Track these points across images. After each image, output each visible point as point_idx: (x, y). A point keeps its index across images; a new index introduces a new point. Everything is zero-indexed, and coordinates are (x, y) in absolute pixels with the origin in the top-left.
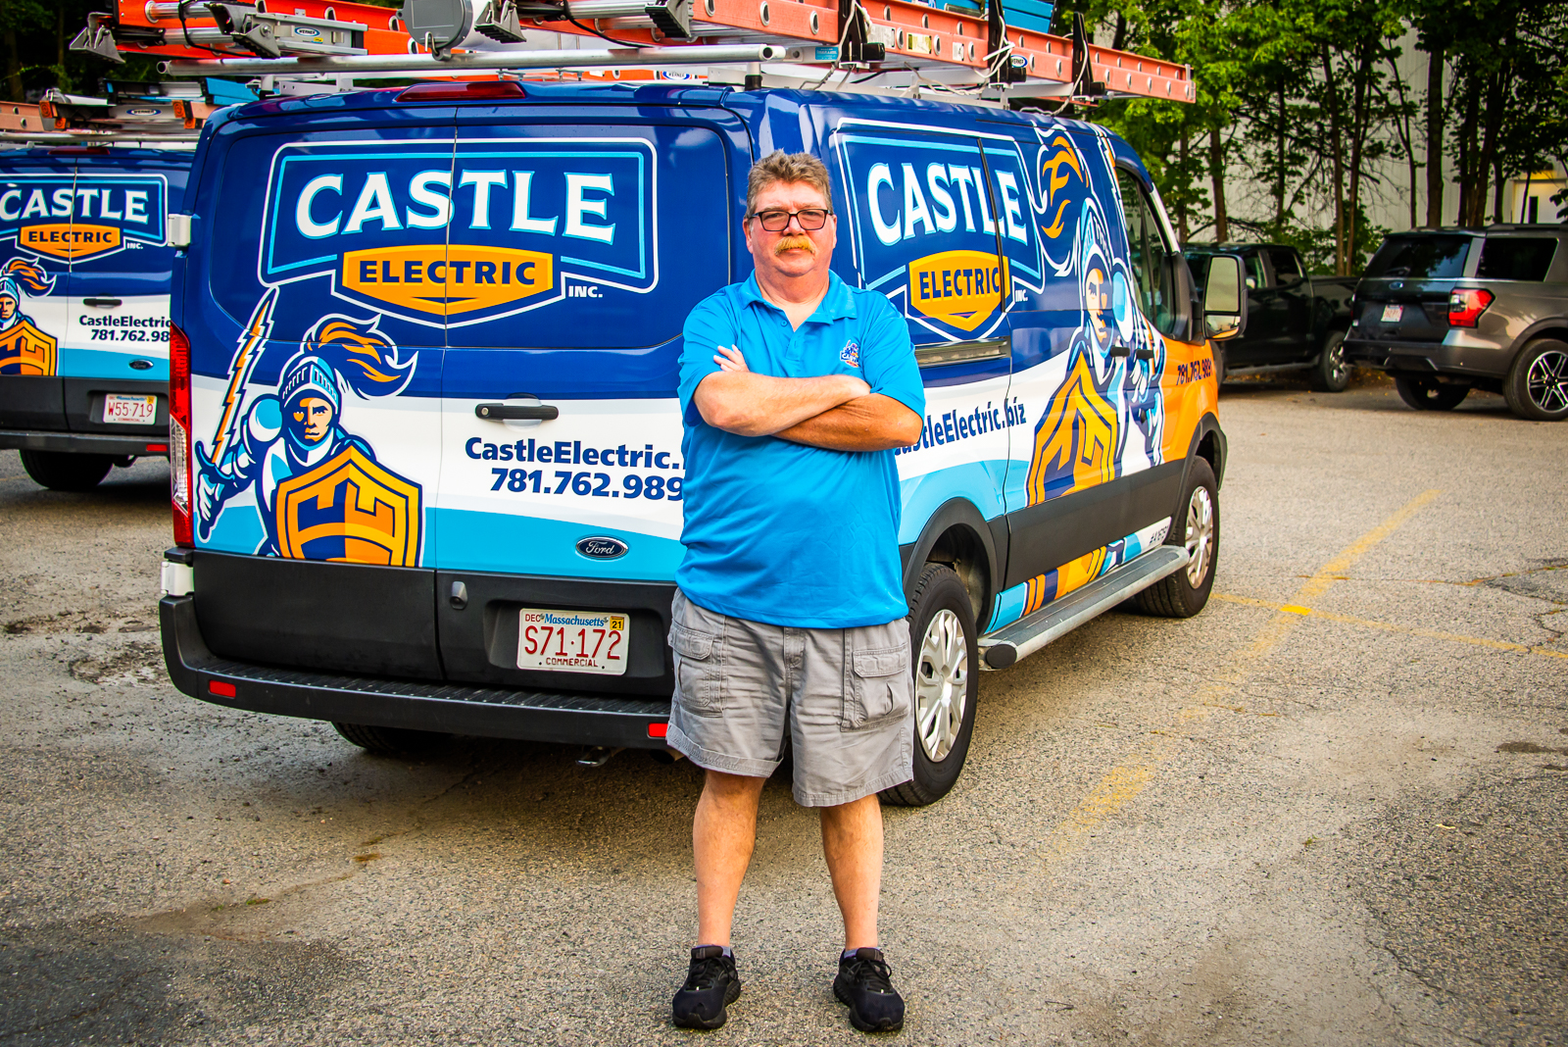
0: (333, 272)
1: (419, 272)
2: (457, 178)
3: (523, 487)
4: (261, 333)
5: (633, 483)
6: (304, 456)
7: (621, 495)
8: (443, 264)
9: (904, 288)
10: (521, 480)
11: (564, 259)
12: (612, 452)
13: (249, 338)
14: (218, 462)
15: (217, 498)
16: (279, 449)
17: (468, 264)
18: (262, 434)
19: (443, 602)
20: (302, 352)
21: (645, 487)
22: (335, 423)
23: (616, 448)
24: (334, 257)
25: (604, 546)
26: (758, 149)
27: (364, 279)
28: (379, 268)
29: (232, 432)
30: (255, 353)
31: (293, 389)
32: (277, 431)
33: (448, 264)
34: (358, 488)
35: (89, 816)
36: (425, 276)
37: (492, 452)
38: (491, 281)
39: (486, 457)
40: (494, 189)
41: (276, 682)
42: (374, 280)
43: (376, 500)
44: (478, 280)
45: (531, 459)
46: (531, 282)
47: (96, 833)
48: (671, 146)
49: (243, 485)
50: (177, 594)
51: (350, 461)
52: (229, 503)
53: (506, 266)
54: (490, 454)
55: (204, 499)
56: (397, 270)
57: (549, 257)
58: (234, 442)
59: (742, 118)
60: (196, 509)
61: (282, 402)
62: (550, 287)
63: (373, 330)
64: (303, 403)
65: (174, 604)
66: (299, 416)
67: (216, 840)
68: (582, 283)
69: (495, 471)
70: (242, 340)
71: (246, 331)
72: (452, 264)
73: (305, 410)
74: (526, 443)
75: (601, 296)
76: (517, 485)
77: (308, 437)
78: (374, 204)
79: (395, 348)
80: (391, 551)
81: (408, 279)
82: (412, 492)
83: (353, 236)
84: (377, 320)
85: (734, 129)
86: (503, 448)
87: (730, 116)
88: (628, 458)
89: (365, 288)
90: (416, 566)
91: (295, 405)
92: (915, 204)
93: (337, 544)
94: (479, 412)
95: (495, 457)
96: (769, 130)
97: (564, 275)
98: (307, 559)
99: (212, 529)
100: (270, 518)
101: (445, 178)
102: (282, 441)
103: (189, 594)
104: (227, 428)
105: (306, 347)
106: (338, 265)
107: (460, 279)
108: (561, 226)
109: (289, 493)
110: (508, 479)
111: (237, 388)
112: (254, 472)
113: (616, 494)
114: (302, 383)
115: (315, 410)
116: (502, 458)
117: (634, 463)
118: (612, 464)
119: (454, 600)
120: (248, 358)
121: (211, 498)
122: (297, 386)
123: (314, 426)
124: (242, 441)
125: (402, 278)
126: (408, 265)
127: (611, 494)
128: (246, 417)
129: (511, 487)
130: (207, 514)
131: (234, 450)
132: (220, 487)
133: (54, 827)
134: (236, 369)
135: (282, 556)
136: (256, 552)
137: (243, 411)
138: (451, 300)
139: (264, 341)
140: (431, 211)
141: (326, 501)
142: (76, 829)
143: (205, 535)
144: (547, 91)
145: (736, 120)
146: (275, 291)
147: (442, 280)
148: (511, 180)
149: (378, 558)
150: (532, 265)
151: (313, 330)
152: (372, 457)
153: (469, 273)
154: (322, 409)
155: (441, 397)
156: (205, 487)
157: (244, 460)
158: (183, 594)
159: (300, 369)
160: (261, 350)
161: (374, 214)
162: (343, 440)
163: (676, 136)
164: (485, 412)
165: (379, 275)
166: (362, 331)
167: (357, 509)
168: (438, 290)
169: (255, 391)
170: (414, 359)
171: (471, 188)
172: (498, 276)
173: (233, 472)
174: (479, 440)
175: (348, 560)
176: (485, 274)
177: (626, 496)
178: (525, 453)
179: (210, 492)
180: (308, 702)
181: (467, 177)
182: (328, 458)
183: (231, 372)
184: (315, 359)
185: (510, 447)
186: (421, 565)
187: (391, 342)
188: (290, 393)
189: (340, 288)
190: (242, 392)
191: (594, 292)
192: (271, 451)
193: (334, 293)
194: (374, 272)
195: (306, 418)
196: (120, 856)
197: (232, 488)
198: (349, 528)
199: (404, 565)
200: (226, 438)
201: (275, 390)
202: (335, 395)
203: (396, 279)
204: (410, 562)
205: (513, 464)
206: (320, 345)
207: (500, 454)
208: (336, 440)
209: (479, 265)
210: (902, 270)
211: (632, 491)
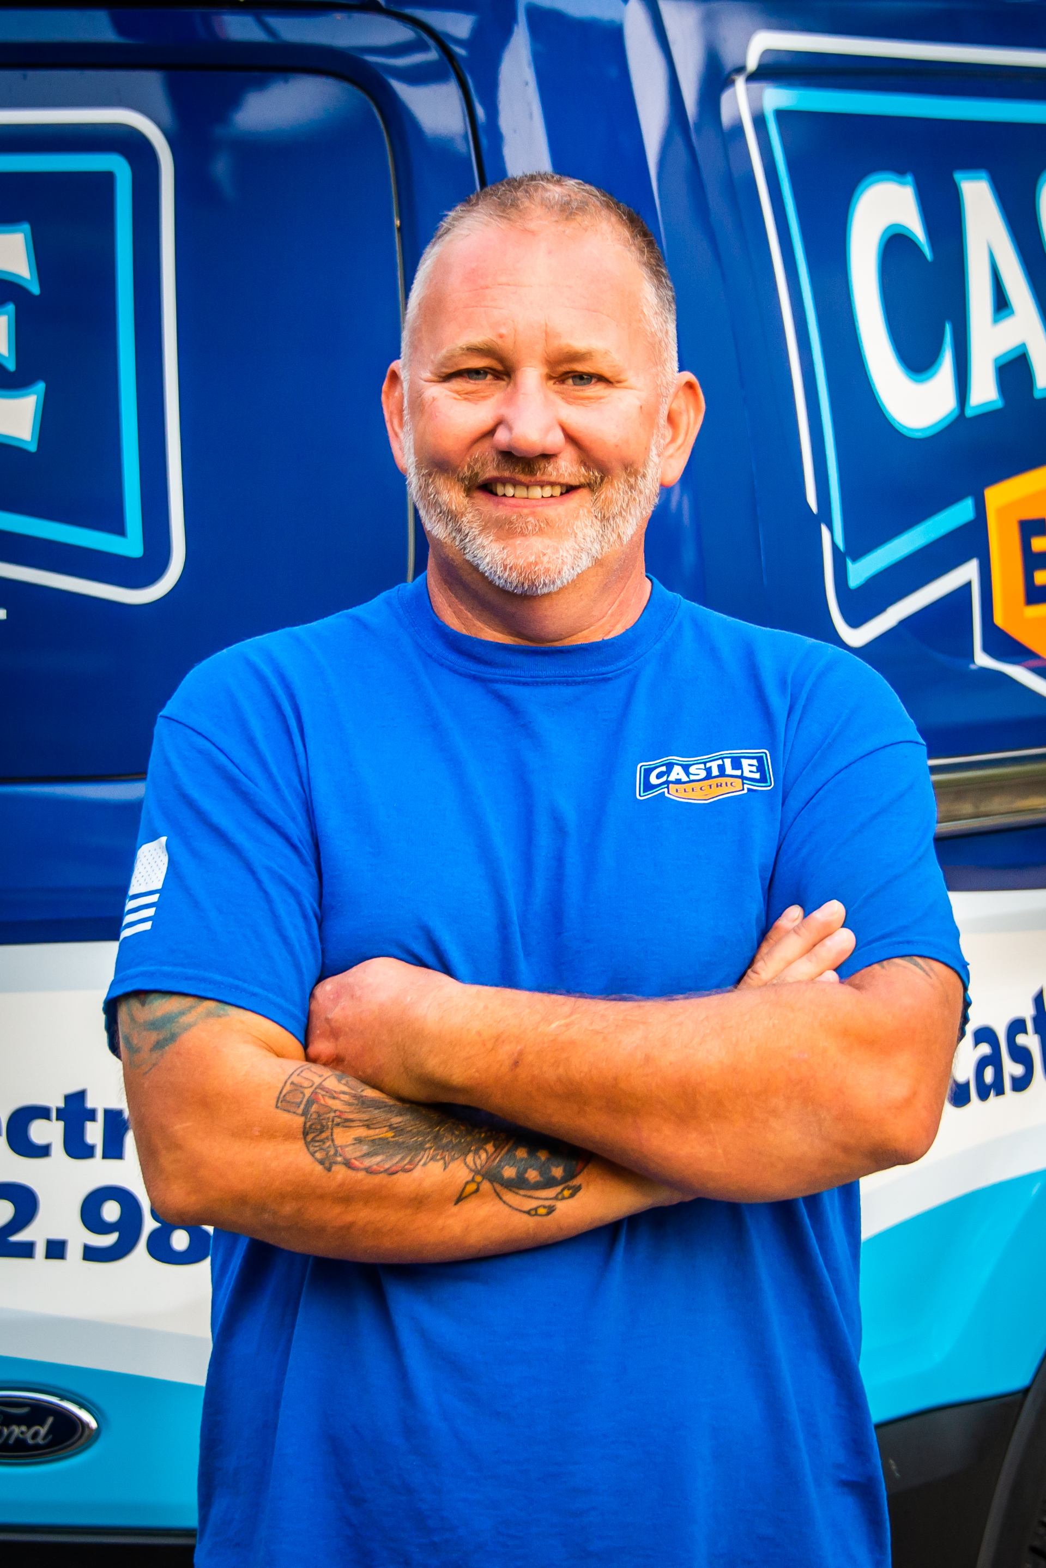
5: (111, 1212)
7: (74, 1251)
9: (969, 572)
12: (42, 1113)
21: (150, 1225)
23: (56, 1102)
25: (19, 1420)
26: (497, 138)
48: (219, 131)
59: (441, 41)
85: (418, 76)
87: (402, 33)
88: (94, 1133)
92: (1001, 303)
96: (529, 74)
113: (56, 1250)
117: (113, 1150)
118: (43, 1151)
127: (40, 1250)
145: (423, 47)
163: (234, 101)
177: (91, 1254)
210: (962, 512)
211: (109, 1240)
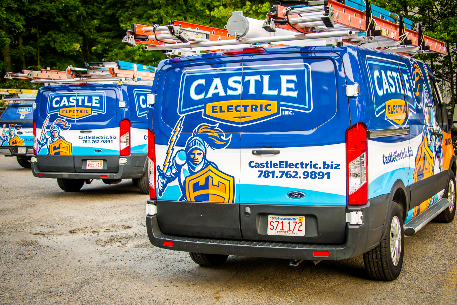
0: (203, 110)
1: (232, 109)
2: (243, 78)
3: (268, 176)
4: (179, 130)
5: (306, 174)
6: (194, 169)
7: (302, 178)
8: (240, 106)
9: (385, 110)
10: (268, 174)
11: (281, 103)
12: (298, 164)
13: (175, 132)
14: (165, 171)
15: (165, 183)
16: (186, 167)
17: (248, 106)
18: (180, 162)
19: (242, 214)
20: (193, 136)
21: (310, 175)
22: (204, 158)
23: (300, 163)
24: (203, 105)
25: (297, 194)
27: (213, 112)
28: (218, 108)
29: (170, 162)
30: (177, 137)
31: (190, 148)
32: (185, 161)
33: (241, 106)
34: (213, 178)
35: (125, 286)
36: (234, 110)
37: (258, 165)
38: (256, 111)
39: (255, 166)
40: (256, 82)
41: (187, 241)
42: (217, 112)
43: (219, 182)
44: (252, 111)
45: (271, 167)
46: (270, 110)
47: (129, 291)
49: (174, 179)
50: (151, 214)
51: (210, 170)
52: (169, 185)
53: (261, 106)
54: (257, 166)
55: (160, 184)
56: (224, 108)
57: (276, 102)
58: (170, 165)
60: (157, 187)
61: (186, 152)
62: (276, 112)
63: (216, 128)
64: (193, 152)
65: (151, 217)
66: (192, 156)
67: (168, 292)
68: (287, 110)
69: (259, 171)
70: (172, 133)
71: (173, 130)
72: (243, 106)
73: (194, 154)
74: (269, 162)
75: (293, 114)
76: (266, 175)
77: (195, 163)
78: (216, 88)
79: (224, 134)
80: (224, 198)
81: (228, 111)
82: (231, 179)
83: (210, 98)
84: (218, 124)
85: (337, 60)
86: (261, 164)
87: (336, 55)
88: (304, 166)
89: (214, 115)
90: (233, 202)
91: (191, 153)
93: (206, 196)
94: (253, 153)
95: (258, 167)
97: (281, 108)
98: (196, 201)
99: (163, 193)
100: (183, 189)
101: (240, 79)
102: (186, 164)
103: (155, 214)
104: (168, 161)
105: (194, 134)
106: (205, 108)
107: (245, 110)
108: (279, 92)
109: (189, 181)
110: (263, 174)
111: (171, 148)
112: (178, 174)
114: (193, 146)
115: (198, 154)
116: (261, 167)
117: (306, 167)
118: (298, 168)
119: (246, 213)
120: (174, 138)
121: (163, 183)
122: (192, 147)
123: (197, 159)
124: (173, 165)
125: (226, 111)
126: (228, 107)
127: (299, 178)
128: (175, 157)
129: (264, 176)
130: (161, 188)
131: (170, 168)
132: (166, 180)
133: (115, 289)
134: (171, 142)
135: (187, 201)
136: (179, 200)
137: (173, 155)
138: (242, 117)
139: (180, 133)
140: (235, 89)
141: (202, 182)
142: (122, 290)
143: (160, 195)
144: (273, 49)
146: (183, 117)
147: (240, 111)
148: (262, 78)
149: (219, 200)
150: (270, 105)
151: (196, 129)
152: (217, 168)
153: (249, 108)
154: (200, 154)
155: (240, 148)
156: (161, 180)
157: (174, 171)
158: (153, 214)
159: (192, 141)
160: (179, 136)
161: (216, 91)
162: (207, 163)
164: (255, 152)
165: (218, 110)
166: (213, 128)
167: (213, 185)
168: (238, 114)
169: (177, 149)
170: (231, 137)
171: (249, 81)
172: (258, 109)
173: (170, 175)
174: (253, 162)
175: (210, 201)
176: (254, 108)
177: (304, 178)
178: (269, 165)
179: (162, 181)
180: (198, 247)
181: (247, 78)
182: (202, 169)
183: (169, 143)
184: (197, 138)
185: (264, 163)
186: (234, 202)
187: (223, 132)
188: (189, 149)
189: (205, 115)
190: (173, 149)
191: (291, 113)
192: (183, 167)
193: (203, 117)
194: (217, 109)
195: (195, 157)
196: (140, 298)
197: (170, 180)
198: (210, 191)
199: (229, 203)
200: (167, 164)
201: (184, 148)
202: (204, 149)
203: (224, 111)
204: (231, 201)
205: (265, 169)
206: (199, 133)
207: (260, 166)
208: (205, 163)
209: (252, 106)
210: (384, 104)
211: (306, 177)
